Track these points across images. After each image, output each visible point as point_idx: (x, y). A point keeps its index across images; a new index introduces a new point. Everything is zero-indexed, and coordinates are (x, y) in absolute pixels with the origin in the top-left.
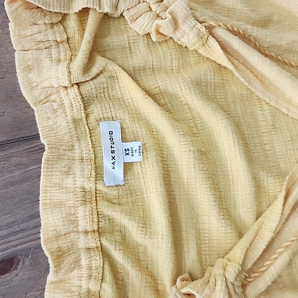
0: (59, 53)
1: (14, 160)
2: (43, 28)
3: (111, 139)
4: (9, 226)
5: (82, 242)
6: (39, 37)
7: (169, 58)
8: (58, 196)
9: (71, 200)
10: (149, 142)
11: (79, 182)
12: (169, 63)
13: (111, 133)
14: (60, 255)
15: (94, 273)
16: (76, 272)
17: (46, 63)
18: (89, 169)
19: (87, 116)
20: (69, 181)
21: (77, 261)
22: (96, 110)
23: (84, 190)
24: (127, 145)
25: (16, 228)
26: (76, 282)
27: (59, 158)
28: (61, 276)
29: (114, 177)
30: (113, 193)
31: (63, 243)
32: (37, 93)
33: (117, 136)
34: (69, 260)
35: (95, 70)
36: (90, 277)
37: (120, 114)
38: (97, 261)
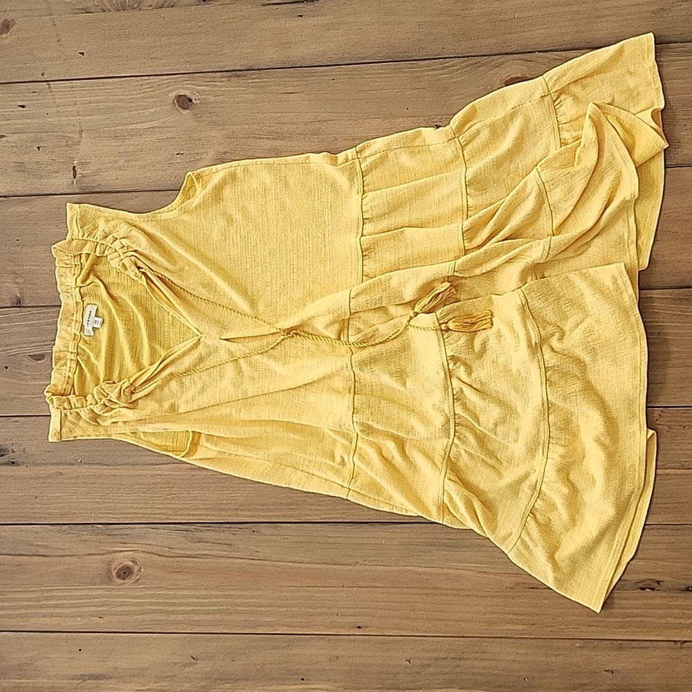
0: (75, 270)
1: (50, 314)
2: (70, 258)
3: (90, 315)
4: (44, 341)
5: (69, 356)
6: (68, 262)
7: (126, 280)
8: (64, 334)
9: (69, 338)
10: (107, 318)
11: (74, 331)
12: (126, 283)
13: (91, 312)
14: (59, 359)
15: (72, 370)
16: (65, 367)
17: (68, 274)
18: (78, 326)
19: (83, 301)
20: (69, 329)
21: (66, 363)
22: (87, 300)
23: (75, 334)
24: (97, 319)
25: (46, 343)
26: (64, 371)
27: (67, 318)
28: (58, 367)
29: (89, 332)
30: (87, 338)
31: (62, 355)
32: (63, 287)
33: (93, 314)
34: (63, 362)
35: (88, 282)
36: (70, 371)
37: (97, 303)
38: (74, 365)
